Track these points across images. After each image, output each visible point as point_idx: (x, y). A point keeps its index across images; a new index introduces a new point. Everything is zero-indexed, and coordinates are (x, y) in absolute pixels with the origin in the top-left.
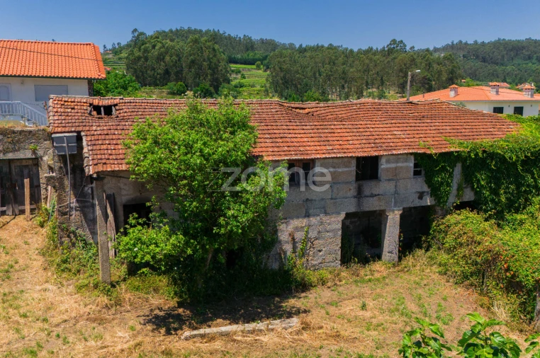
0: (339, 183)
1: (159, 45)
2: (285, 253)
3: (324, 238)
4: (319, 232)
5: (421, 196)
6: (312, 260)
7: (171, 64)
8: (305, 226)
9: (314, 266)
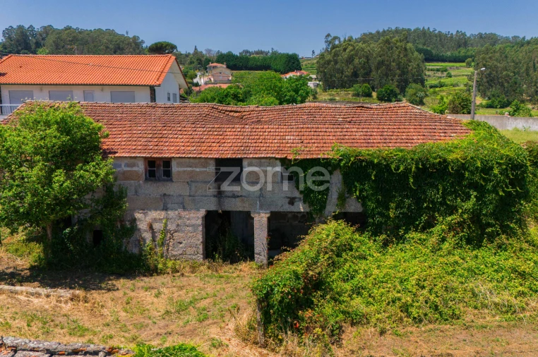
0: (197, 182)
1: (350, 48)
2: (144, 240)
3: (183, 232)
4: (178, 225)
5: (292, 201)
6: (172, 250)
7: (359, 66)
8: (164, 218)
9: (174, 256)
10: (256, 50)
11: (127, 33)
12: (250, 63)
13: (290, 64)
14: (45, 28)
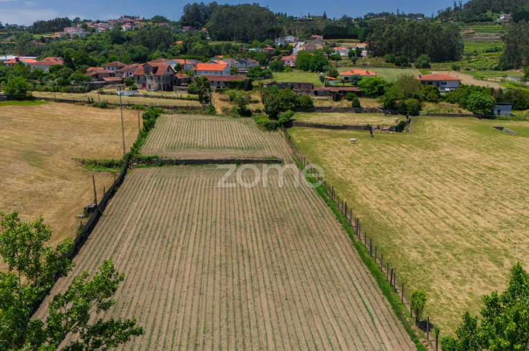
14: (211, 4)
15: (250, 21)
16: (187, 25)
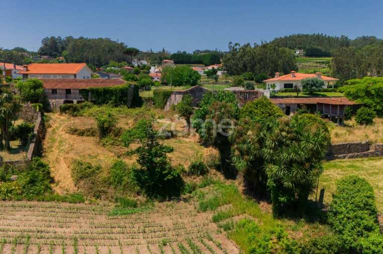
0: (62, 94)
5: (81, 98)
8: (55, 101)
10: (205, 50)
11: (118, 40)
12: (192, 60)
13: (213, 60)
14: (68, 38)
15: (104, 50)
16: (45, 54)
